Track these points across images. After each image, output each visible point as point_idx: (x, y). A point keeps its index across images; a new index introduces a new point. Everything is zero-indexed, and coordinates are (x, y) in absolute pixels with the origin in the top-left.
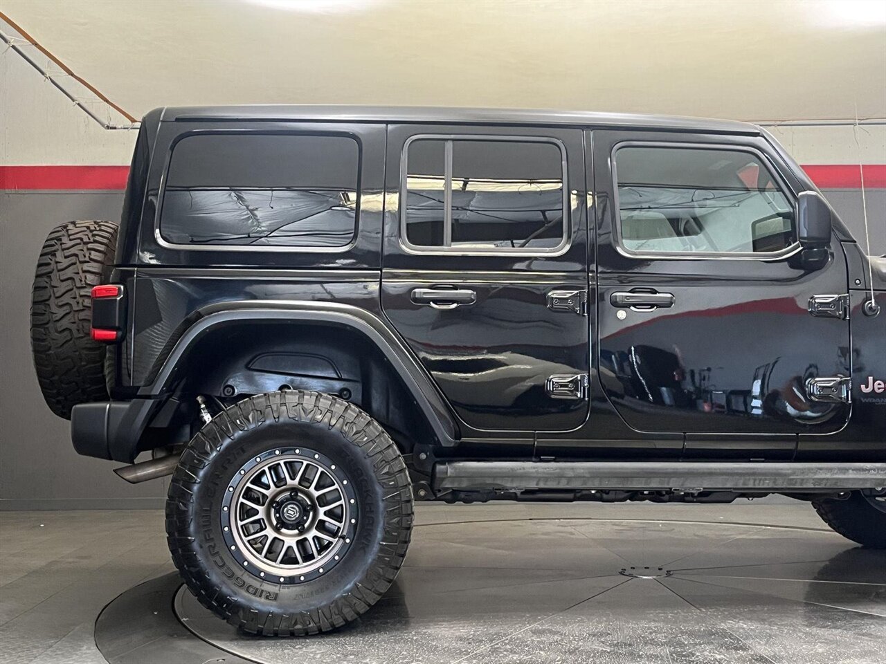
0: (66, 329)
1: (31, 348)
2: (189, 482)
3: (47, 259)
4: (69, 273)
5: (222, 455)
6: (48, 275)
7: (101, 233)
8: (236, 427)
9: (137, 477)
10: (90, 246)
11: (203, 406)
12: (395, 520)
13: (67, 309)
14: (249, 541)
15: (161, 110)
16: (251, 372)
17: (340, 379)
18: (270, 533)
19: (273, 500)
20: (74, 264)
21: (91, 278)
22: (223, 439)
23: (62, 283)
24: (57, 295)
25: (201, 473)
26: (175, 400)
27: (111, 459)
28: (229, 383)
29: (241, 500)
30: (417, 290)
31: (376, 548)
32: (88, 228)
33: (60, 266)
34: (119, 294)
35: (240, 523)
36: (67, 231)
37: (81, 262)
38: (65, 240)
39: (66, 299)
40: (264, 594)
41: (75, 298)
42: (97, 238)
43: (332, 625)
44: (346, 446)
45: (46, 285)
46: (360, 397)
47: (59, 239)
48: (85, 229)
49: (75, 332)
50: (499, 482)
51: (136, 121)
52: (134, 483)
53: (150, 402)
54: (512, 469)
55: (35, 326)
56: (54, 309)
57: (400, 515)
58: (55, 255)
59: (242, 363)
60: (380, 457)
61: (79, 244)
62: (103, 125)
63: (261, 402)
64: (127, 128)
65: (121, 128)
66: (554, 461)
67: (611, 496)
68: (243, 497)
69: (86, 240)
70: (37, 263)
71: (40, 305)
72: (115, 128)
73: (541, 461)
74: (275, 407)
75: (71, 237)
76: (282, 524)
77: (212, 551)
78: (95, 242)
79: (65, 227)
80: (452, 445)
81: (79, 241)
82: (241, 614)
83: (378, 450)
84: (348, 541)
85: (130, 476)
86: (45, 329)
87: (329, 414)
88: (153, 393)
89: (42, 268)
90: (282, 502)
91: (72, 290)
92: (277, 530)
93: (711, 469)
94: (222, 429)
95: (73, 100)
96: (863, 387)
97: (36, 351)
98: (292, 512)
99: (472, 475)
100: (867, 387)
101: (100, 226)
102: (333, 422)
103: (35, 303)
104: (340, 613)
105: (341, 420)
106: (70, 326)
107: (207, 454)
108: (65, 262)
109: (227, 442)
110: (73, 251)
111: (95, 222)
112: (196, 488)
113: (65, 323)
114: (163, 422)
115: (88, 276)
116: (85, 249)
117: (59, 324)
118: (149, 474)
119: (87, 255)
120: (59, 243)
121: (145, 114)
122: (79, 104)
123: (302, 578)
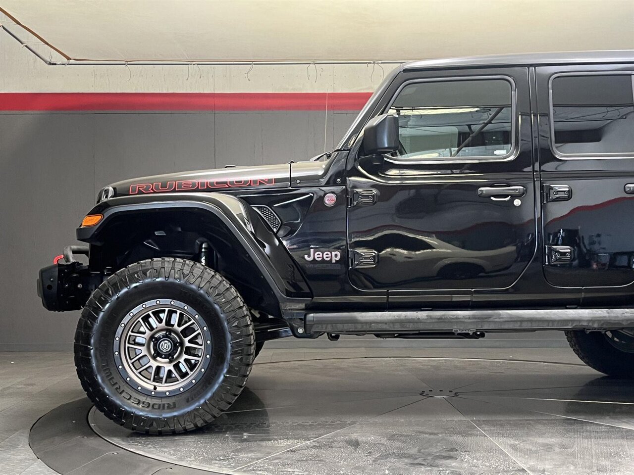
51: (71, 59)
62: (46, 62)
64: (65, 64)
65: (60, 64)
72: (55, 64)
95: (22, 43)
122: (26, 46)
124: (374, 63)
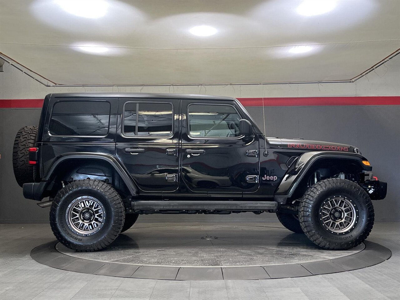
0: (23, 161)
1: (13, 166)
2: (56, 206)
3: (17, 139)
4: (24, 143)
5: (66, 198)
6: (17, 144)
7: (35, 131)
8: (70, 190)
9: (44, 206)
10: (31, 135)
11: (63, 184)
12: (117, 218)
13: (23, 154)
14: (74, 224)
15: (51, 94)
16: (78, 174)
17: (105, 176)
18: (81, 222)
19: (81, 212)
20: (26, 140)
21: (31, 145)
22: (66, 193)
23: (22, 146)
24: (21, 150)
25: (60, 203)
26: (53, 182)
27: (35, 200)
28: (71, 177)
29: (72, 212)
30: (126, 149)
31: (111, 226)
32: (31, 129)
33: (21, 141)
34: (37, 150)
35: (72, 219)
36: (24, 130)
37: (28, 140)
38: (23, 133)
39: (23, 151)
40: (78, 239)
41: (26, 151)
42: (33, 132)
43: (98, 249)
44: (102, 196)
45: (17, 147)
46: (111, 181)
47: (21, 132)
48: (30, 129)
49: (25, 161)
50: (151, 207)
52: (43, 207)
53: (45, 183)
54: (155, 203)
55: (14, 159)
56: (19, 154)
57: (118, 216)
58: (20, 138)
59: (75, 171)
60: (112, 199)
61: (27, 134)
62: (45, 85)
63: (77, 183)
64: (54, 86)
66: (168, 200)
67: (190, 212)
68: (73, 211)
69: (30, 133)
70: (14, 140)
71: (15, 153)
72: (50, 86)
73: (165, 200)
74: (81, 184)
75: (25, 132)
76: (84, 219)
77: (63, 227)
78: (33, 133)
79: (24, 128)
80: (135, 196)
81: (27, 133)
82: (71, 244)
83: (112, 197)
84: (103, 224)
85: (42, 205)
86: (17, 160)
87: (97, 186)
88: (46, 180)
89: (16, 142)
90: (84, 212)
91: (25, 148)
92: (83, 221)
93: (216, 203)
94: (66, 191)
95: (34, 78)
96: (263, 178)
97: (14, 167)
98: (87, 215)
99: (143, 205)
100: (264, 178)
101: (34, 128)
102: (98, 188)
103: (14, 152)
104: (100, 245)
105: (101, 188)
106: (24, 160)
107: (61, 198)
108: (23, 140)
109: (67, 194)
110: (26, 136)
111: (33, 127)
112: (58, 208)
113: (23, 159)
114: (50, 189)
115: (30, 144)
116: (29, 136)
117: (21, 159)
118: (47, 205)
119: (30, 137)
120: (21, 134)
121: (47, 95)
123: (89, 235)
124: (201, 85)
